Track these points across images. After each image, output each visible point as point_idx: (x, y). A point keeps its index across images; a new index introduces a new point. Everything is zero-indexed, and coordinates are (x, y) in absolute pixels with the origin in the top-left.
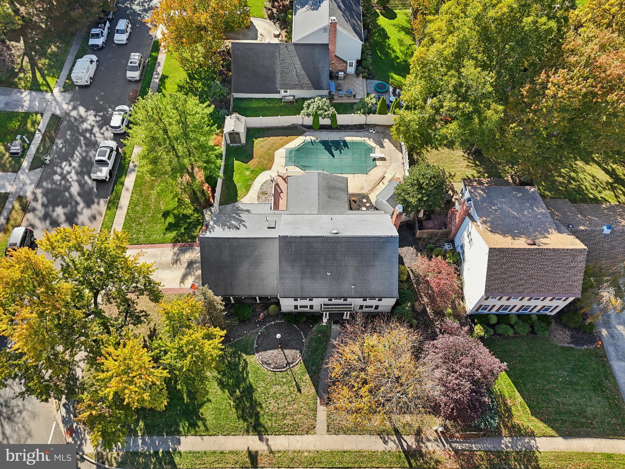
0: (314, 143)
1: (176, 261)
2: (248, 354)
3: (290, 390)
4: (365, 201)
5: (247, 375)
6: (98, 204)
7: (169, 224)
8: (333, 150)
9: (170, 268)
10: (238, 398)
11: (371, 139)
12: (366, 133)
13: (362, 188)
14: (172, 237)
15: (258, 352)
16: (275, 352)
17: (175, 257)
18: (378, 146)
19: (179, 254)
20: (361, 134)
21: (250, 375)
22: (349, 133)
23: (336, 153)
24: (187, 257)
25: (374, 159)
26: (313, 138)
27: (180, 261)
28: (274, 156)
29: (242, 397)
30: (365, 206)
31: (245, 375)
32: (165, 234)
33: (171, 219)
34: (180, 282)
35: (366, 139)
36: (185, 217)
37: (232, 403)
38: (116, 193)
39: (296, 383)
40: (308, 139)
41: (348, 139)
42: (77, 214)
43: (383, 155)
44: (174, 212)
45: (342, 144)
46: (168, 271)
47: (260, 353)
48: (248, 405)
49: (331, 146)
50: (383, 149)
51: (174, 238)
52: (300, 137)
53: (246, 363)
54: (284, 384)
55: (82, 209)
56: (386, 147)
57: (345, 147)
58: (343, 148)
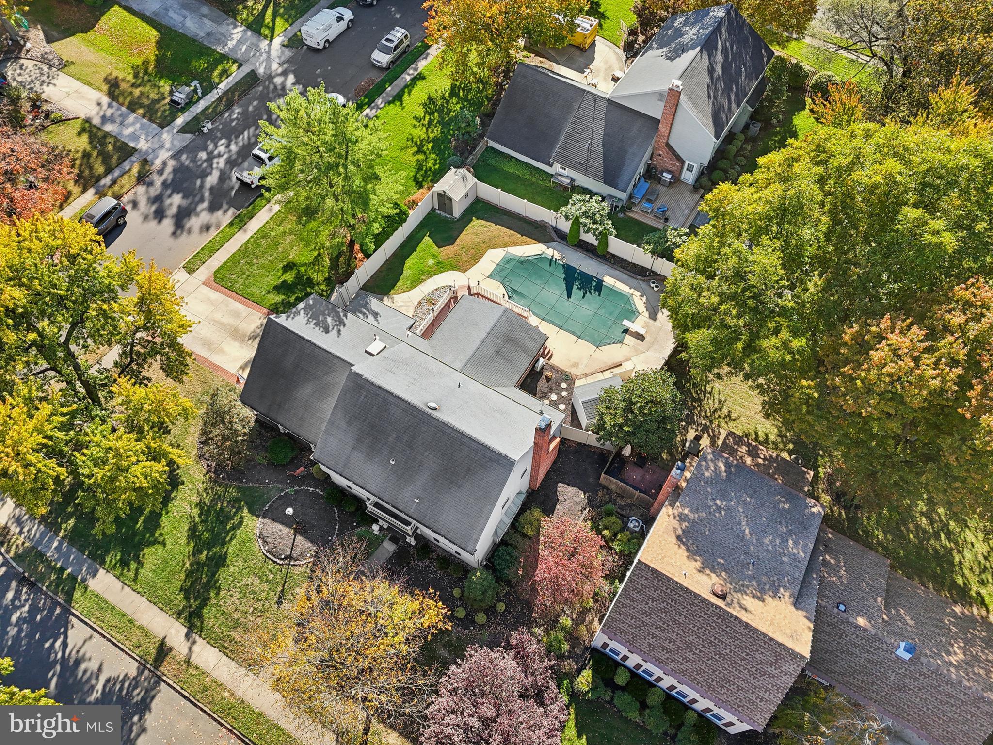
0: (553, 263)
2: (252, 512)
3: (268, 594)
4: (564, 385)
5: (231, 540)
6: (225, 212)
7: (284, 282)
8: (575, 287)
9: (241, 341)
10: (198, 563)
11: (644, 299)
12: (643, 285)
13: (576, 365)
14: (274, 301)
15: (264, 517)
16: (285, 530)
18: (646, 314)
20: (634, 282)
21: (234, 542)
22: (617, 272)
23: (577, 293)
25: (626, 331)
26: (557, 255)
28: (483, 255)
29: (204, 564)
30: (559, 394)
31: (228, 539)
32: (269, 292)
33: (289, 277)
34: (241, 368)
35: (638, 294)
36: (309, 282)
37: (187, 565)
38: (253, 209)
39: (282, 591)
40: (550, 252)
41: (608, 281)
42: (192, 214)
43: (642, 331)
44: (301, 268)
45: (594, 284)
46: (237, 344)
47: (266, 521)
48: (204, 580)
49: (576, 279)
50: (651, 321)
51: (276, 304)
52: (540, 245)
53: (241, 523)
54: (267, 581)
55: (202, 211)
56: (658, 321)
57: (595, 290)
58: (592, 291)
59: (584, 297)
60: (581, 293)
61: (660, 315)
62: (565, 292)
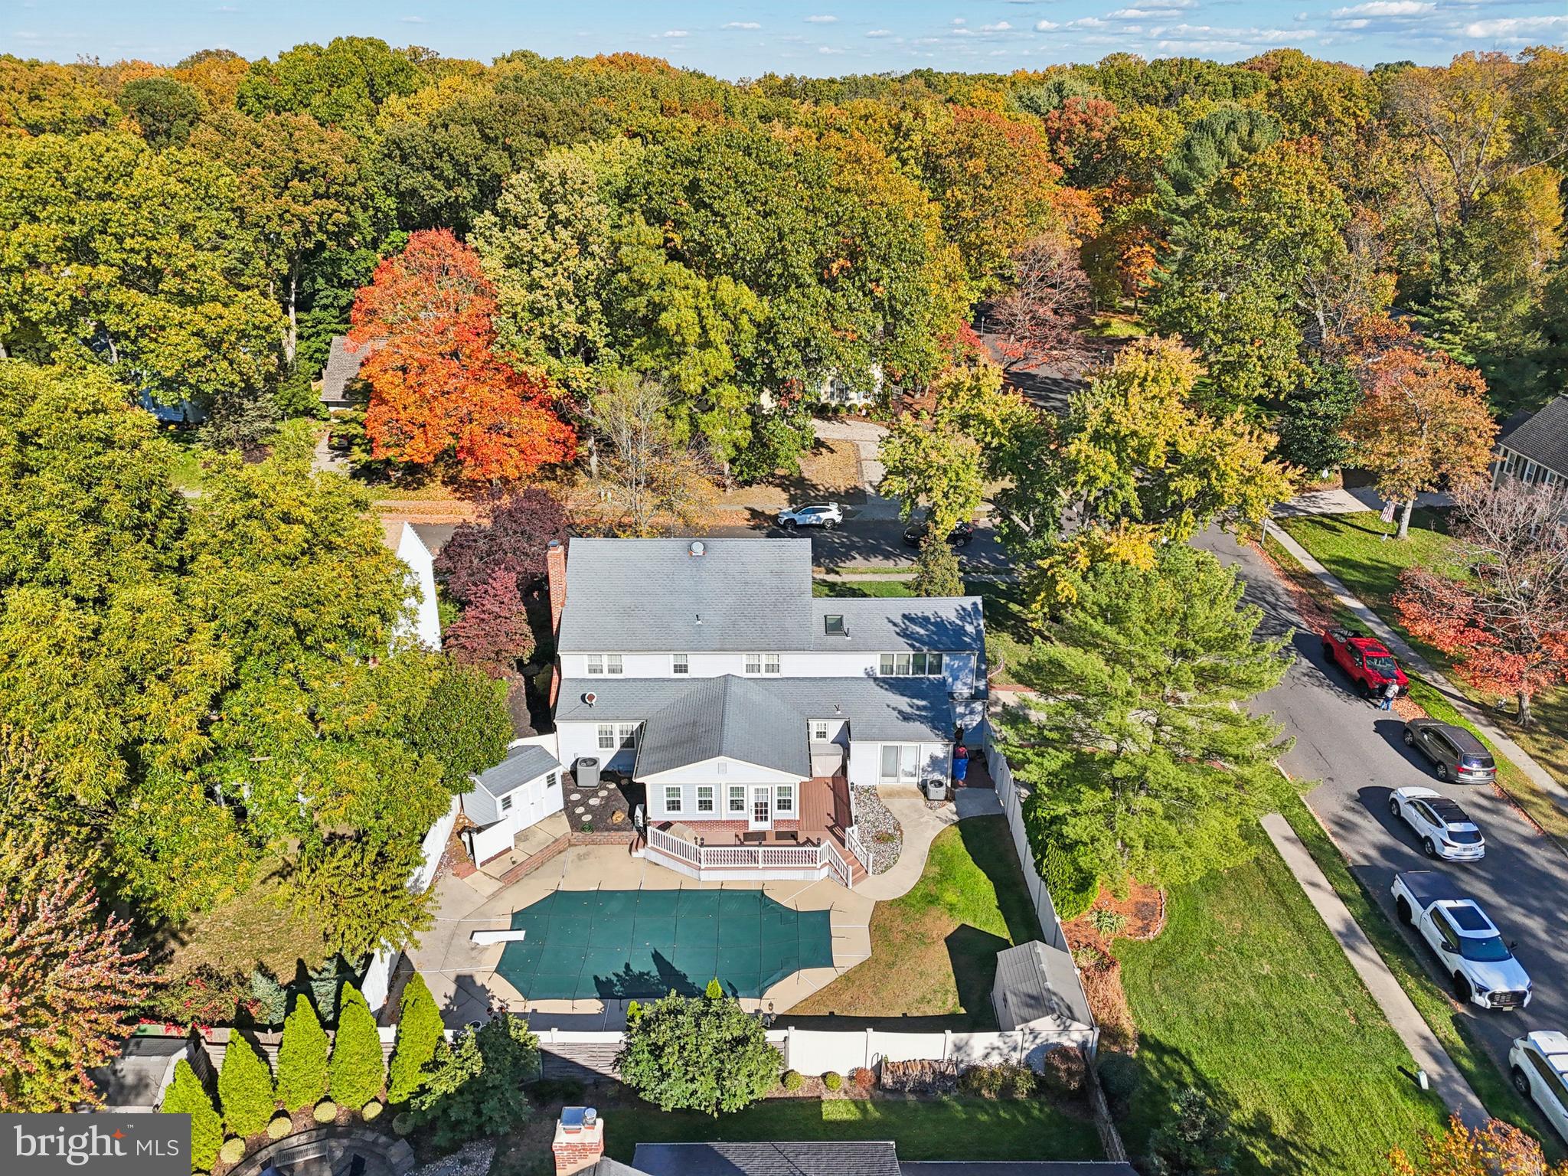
8: (655, 973)
13: (579, 857)
23: (646, 967)
41: (591, 1006)
56: (453, 977)
57: (609, 981)
58: (615, 979)
59: (627, 966)
60: (636, 969)
61: (451, 990)
62: (668, 959)
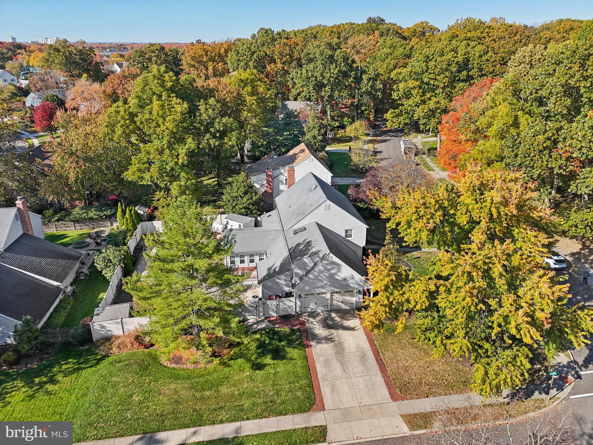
1: (329, 339)
7: (274, 359)
17: (323, 341)
19: (319, 339)
24: (320, 331)
27: (327, 336)
32: (292, 359)
33: (268, 360)
34: (354, 330)
36: (261, 345)
44: (253, 358)
46: (345, 344)
